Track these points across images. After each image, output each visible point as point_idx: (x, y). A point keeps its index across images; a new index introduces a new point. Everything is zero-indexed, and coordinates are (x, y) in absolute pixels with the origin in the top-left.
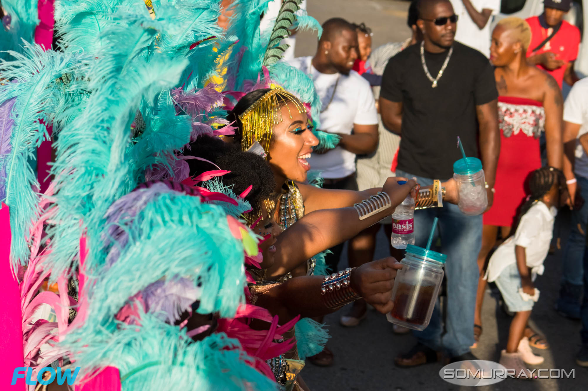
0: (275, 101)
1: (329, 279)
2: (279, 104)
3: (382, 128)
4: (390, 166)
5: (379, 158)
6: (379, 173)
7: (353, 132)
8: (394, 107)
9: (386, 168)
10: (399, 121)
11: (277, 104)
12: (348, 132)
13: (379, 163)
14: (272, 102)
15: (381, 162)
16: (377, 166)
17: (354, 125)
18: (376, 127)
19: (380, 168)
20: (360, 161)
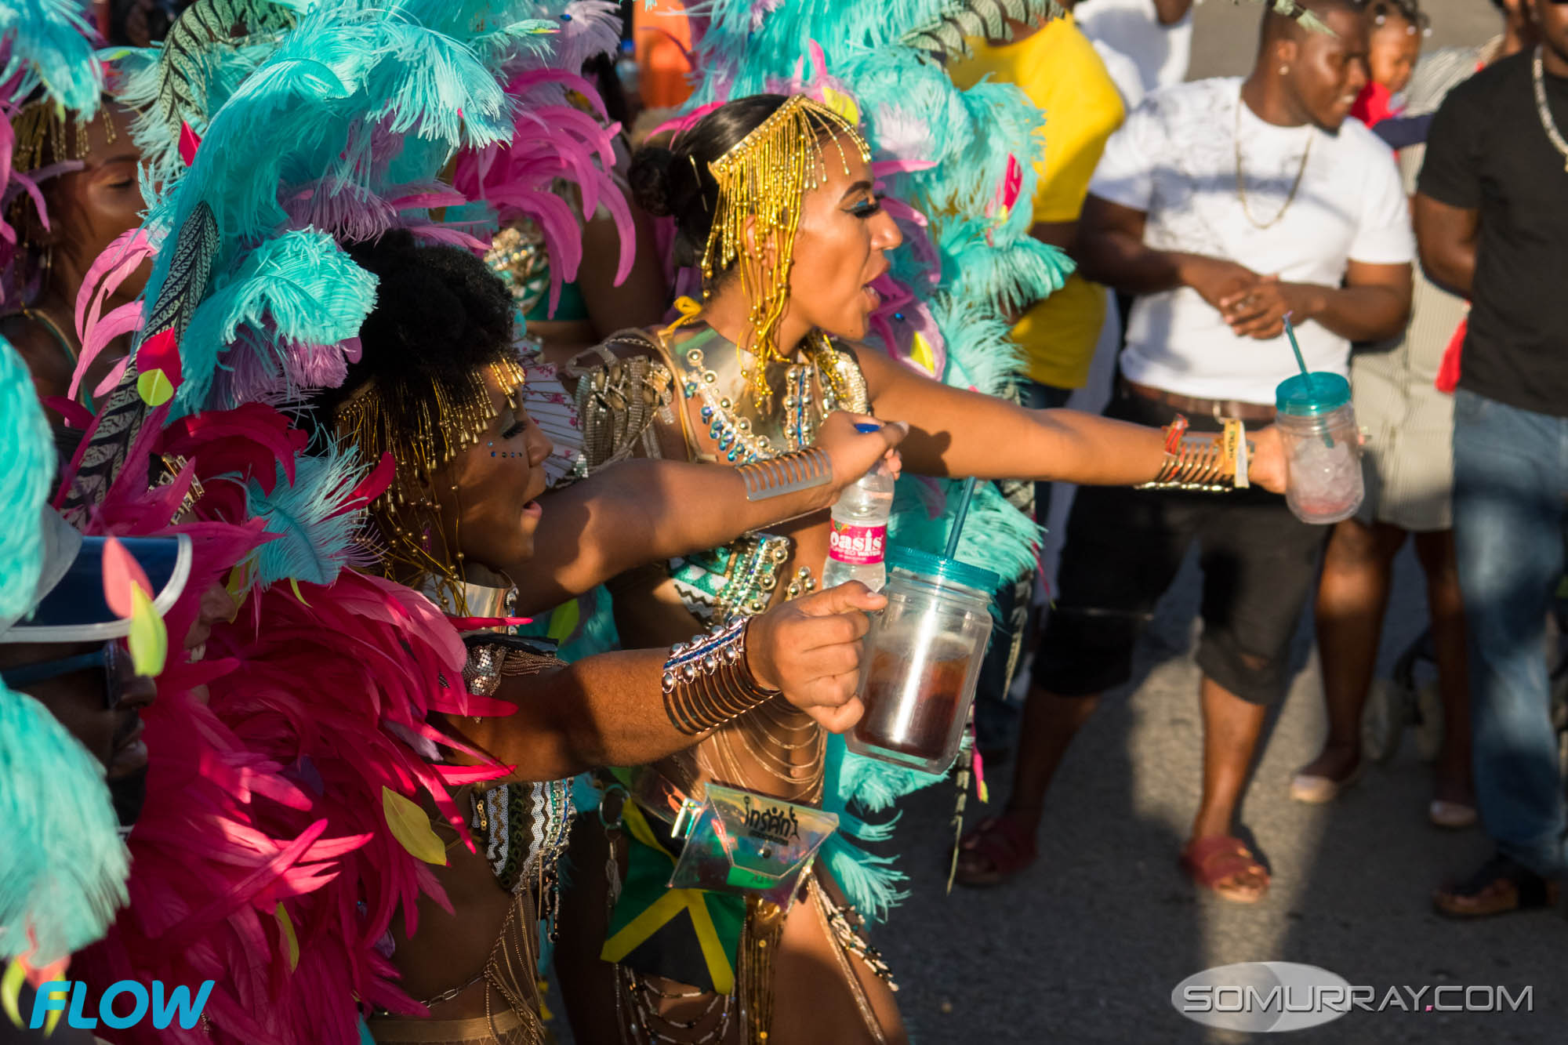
0: (806, 130)
1: (683, 652)
2: (816, 138)
3: (1418, 276)
4: (1434, 375)
5: (1406, 354)
6: (1406, 394)
7: (1345, 283)
8: (1454, 220)
9: (1425, 381)
10: (1467, 260)
11: (812, 137)
12: (1333, 281)
13: (1406, 365)
14: (799, 131)
15: (1413, 366)
16: (1401, 374)
17: (1351, 263)
18: (1407, 269)
19: (1409, 381)
20: (1361, 361)
